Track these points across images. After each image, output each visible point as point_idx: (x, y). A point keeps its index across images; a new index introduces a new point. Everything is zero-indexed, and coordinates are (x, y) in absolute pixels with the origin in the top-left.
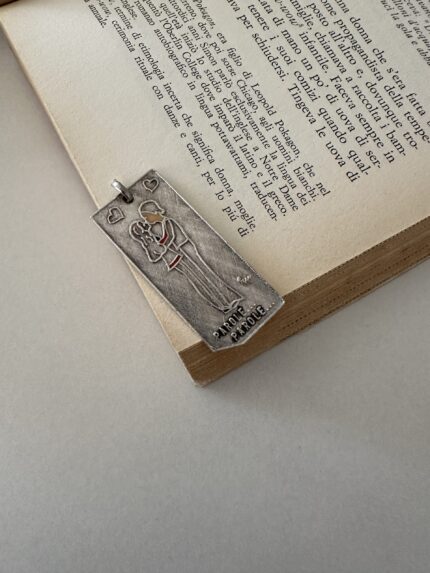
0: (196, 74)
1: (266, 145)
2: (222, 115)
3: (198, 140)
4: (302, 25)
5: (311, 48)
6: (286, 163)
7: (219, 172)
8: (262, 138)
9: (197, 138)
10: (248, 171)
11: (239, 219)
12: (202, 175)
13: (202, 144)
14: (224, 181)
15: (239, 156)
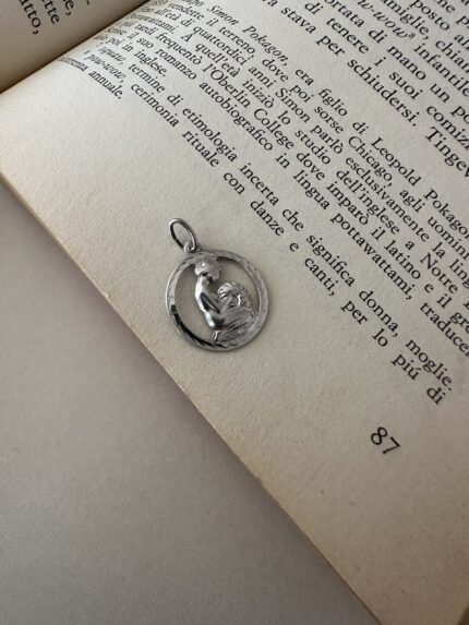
0: (283, 141)
1: (423, 236)
2: (343, 201)
3: (318, 250)
4: (413, 36)
5: (438, 67)
6: (461, 260)
7: (367, 298)
8: (414, 225)
9: (316, 246)
10: (409, 285)
11: (423, 373)
12: (343, 309)
13: (328, 256)
14: (379, 311)
15: (388, 263)
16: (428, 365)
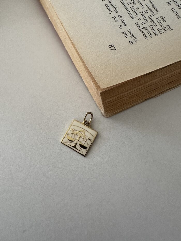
1: (143, 7)
6: (152, 15)
7: (120, 17)
8: (141, 4)
9: (110, 2)
10: (134, 17)
11: (130, 37)
12: (112, 18)
13: (112, 5)
14: (123, 21)
15: (129, 11)
16: (132, 36)
